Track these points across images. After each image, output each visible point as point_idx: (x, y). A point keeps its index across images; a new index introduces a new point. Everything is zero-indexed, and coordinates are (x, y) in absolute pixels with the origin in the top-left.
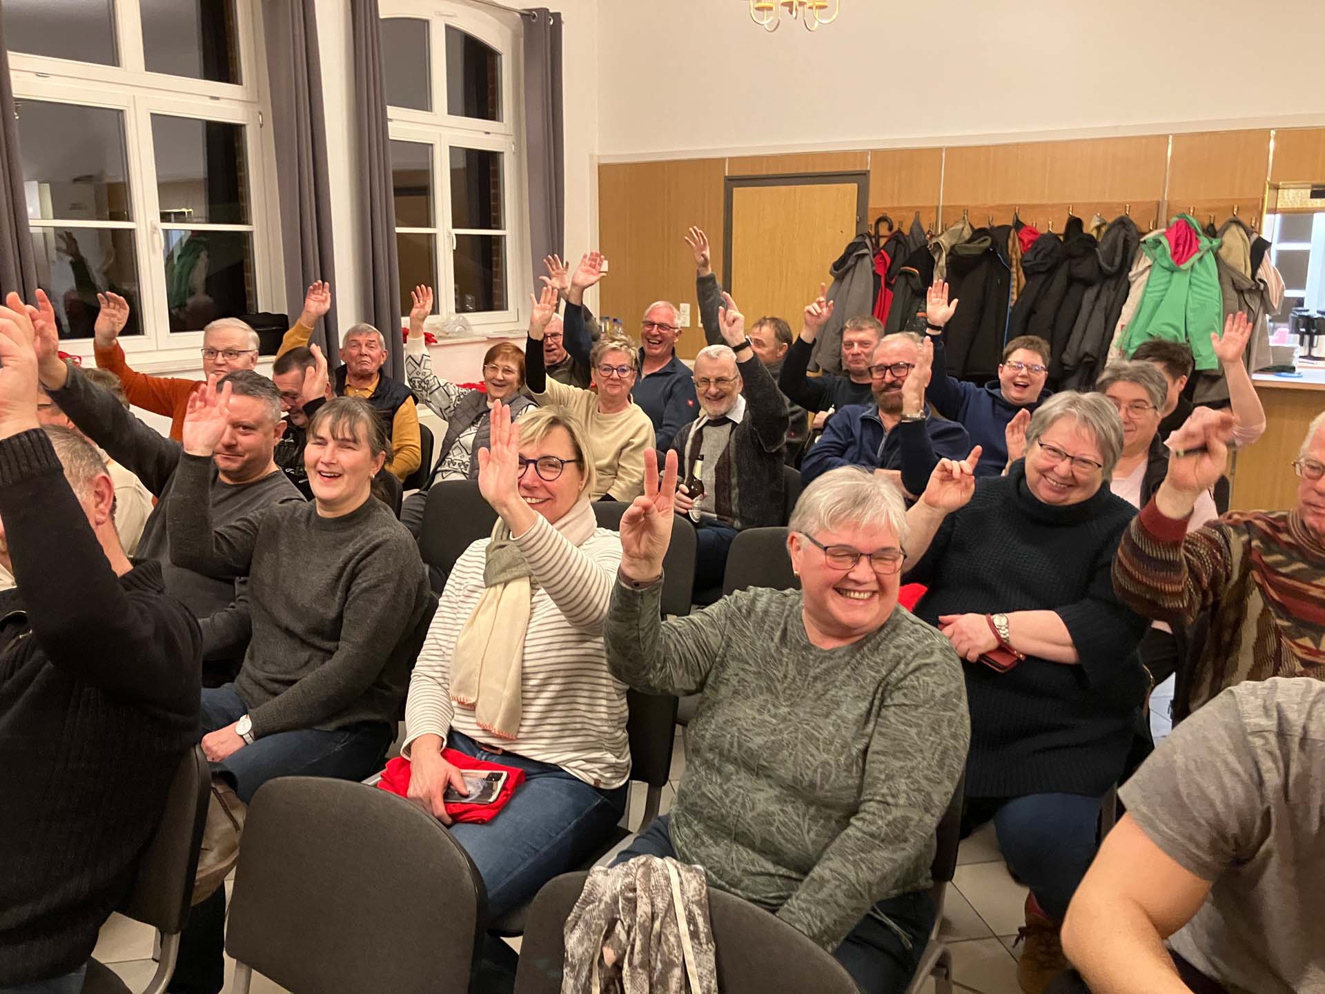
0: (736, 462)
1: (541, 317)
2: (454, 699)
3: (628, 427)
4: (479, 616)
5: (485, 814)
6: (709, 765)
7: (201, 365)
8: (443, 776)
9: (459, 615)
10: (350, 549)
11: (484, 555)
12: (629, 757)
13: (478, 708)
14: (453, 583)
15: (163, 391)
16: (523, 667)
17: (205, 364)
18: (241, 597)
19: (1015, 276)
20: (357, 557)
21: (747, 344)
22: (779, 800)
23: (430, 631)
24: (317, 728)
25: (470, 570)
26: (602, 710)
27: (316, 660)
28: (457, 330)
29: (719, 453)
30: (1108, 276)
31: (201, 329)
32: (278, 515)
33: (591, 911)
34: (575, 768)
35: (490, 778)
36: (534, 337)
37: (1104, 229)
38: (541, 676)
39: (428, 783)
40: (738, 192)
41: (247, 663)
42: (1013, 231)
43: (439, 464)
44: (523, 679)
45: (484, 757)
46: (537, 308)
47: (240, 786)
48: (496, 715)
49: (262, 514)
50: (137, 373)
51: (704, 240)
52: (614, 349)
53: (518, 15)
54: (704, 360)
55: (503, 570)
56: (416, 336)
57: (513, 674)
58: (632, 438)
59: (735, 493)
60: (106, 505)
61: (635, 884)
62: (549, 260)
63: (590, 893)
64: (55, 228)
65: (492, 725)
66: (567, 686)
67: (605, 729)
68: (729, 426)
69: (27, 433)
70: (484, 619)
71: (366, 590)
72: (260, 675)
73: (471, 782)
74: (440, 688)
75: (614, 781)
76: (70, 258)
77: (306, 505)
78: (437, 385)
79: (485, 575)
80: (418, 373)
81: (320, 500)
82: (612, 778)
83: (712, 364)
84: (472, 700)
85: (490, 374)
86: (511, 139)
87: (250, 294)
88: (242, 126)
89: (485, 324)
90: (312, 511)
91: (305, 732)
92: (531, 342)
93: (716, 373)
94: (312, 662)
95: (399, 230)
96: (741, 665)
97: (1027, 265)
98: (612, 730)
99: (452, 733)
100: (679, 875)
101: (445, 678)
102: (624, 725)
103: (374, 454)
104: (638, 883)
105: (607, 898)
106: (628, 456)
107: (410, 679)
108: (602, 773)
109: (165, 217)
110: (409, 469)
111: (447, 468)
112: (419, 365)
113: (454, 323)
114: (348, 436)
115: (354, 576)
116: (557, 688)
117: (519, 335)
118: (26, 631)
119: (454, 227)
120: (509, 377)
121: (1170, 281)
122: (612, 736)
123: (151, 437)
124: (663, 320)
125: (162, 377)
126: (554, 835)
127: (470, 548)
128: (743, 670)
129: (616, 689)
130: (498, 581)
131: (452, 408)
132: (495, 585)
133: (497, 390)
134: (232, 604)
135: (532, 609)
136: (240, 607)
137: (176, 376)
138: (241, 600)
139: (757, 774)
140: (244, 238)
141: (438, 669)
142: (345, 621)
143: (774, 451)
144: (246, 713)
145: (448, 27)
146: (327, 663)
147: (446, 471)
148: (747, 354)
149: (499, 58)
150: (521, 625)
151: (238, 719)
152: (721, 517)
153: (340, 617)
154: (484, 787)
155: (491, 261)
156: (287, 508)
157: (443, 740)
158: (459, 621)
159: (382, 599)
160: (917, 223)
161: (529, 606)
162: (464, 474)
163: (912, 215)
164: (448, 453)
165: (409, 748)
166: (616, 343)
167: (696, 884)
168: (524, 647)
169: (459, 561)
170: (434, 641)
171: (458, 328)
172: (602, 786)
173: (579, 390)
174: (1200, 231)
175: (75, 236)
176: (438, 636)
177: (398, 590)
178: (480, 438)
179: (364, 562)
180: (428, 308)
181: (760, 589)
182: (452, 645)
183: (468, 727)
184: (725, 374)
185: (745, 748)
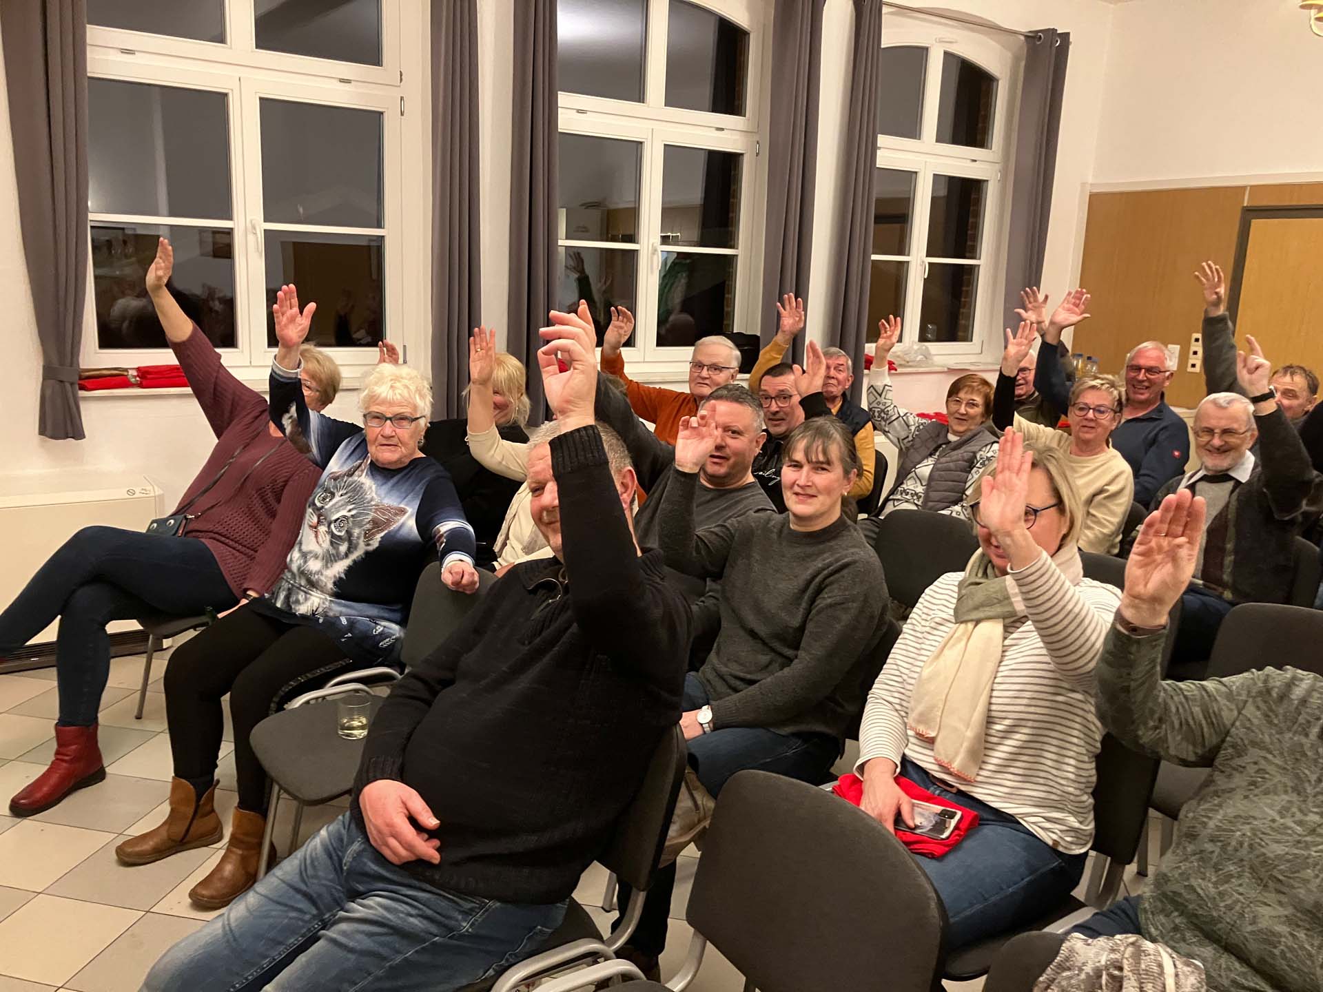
0: (1234, 526)
1: (1017, 353)
2: (912, 729)
3: (1104, 473)
4: (946, 651)
5: (937, 850)
6: (1202, 856)
7: (687, 378)
8: (895, 802)
9: (923, 646)
10: (819, 564)
11: (956, 589)
12: (1092, 826)
13: (938, 741)
14: (920, 612)
15: (651, 400)
16: (989, 710)
17: (690, 377)
18: (710, 594)
20: (825, 572)
21: (1270, 395)
22: (1289, 920)
23: (891, 656)
24: (772, 730)
25: (938, 602)
26: (1070, 770)
27: (776, 665)
28: (918, 359)
29: (1214, 513)
31: (692, 345)
32: (753, 524)
33: (1070, 978)
34: (1032, 823)
35: (942, 814)
36: (1006, 373)
38: (1007, 722)
39: (880, 805)
40: (1257, 224)
41: (713, 654)
43: (892, 492)
44: (988, 722)
45: (937, 792)
46: (1013, 344)
47: (701, 768)
48: (957, 753)
49: (739, 522)
50: (631, 381)
51: (1219, 277)
52: (1093, 387)
53: (1022, 38)
54: (1211, 409)
55: (976, 608)
56: (880, 366)
57: (978, 715)
58: (1106, 485)
59: (1229, 559)
60: (628, 496)
61: (1121, 963)
62: (1026, 293)
63: (1067, 959)
64: (566, 247)
65: (950, 763)
66: (1035, 738)
67: (1071, 790)
68: (1230, 485)
69: (585, 428)
70: (952, 654)
71: (830, 606)
72: (724, 669)
73: (923, 815)
74: (896, 714)
75: (1074, 847)
76: (576, 276)
77: (778, 517)
78: (897, 415)
79: (956, 610)
80: (879, 403)
81: (795, 515)
82: (1072, 843)
83: (1220, 413)
84: (933, 734)
85: (954, 407)
86: (998, 167)
87: (728, 313)
88: (742, 154)
89: (947, 354)
90: (786, 523)
91: (760, 732)
92: (1003, 378)
93: (1224, 424)
94: (771, 668)
95: (874, 257)
96: (1263, 753)
98: (1078, 792)
99: (905, 760)
100: (1175, 966)
101: (902, 706)
102: (1090, 790)
103: (846, 473)
104: (1125, 961)
105: (1088, 969)
106: (1101, 505)
107: (866, 700)
108: (1062, 836)
109: (665, 240)
110: (861, 493)
111: (899, 497)
112: (880, 395)
113: (916, 352)
114: (821, 458)
115: (819, 591)
116: (1024, 738)
117: (990, 367)
118: (555, 597)
119: (928, 255)
120: (972, 411)
122: (1078, 799)
123: (650, 440)
124: (1152, 363)
125: (651, 386)
126: (1005, 887)
127: (939, 579)
128: (1265, 758)
129: (1087, 750)
130: (970, 618)
131: (910, 438)
132: (966, 622)
133: (960, 424)
134: (703, 599)
135: (1003, 652)
136: (710, 602)
137: (663, 387)
138: (710, 596)
139: (1265, 886)
140: (729, 261)
141: (896, 695)
142: (806, 632)
143: (1287, 518)
144: (708, 704)
145: (946, 53)
146: (786, 670)
147: (898, 500)
148: (1269, 407)
149: (995, 84)
150: (991, 666)
151: (700, 708)
152: (1208, 584)
153: (802, 629)
154: (937, 823)
155: (961, 292)
156: (760, 517)
157: (897, 766)
158: (923, 652)
159: (846, 618)
161: (1000, 649)
162: (917, 505)
164: (902, 483)
165: (861, 768)
166: (1099, 381)
167: (1195, 981)
168: (992, 690)
169: (927, 591)
170: (895, 667)
171: (920, 357)
172: (1061, 849)
173: (1050, 429)
175: (583, 255)
176: (899, 663)
177: (861, 611)
178: (938, 470)
179: (832, 578)
180: (895, 338)
181: (1299, 671)
182: (915, 675)
183: (924, 758)
184: (1235, 426)
185: (1257, 852)
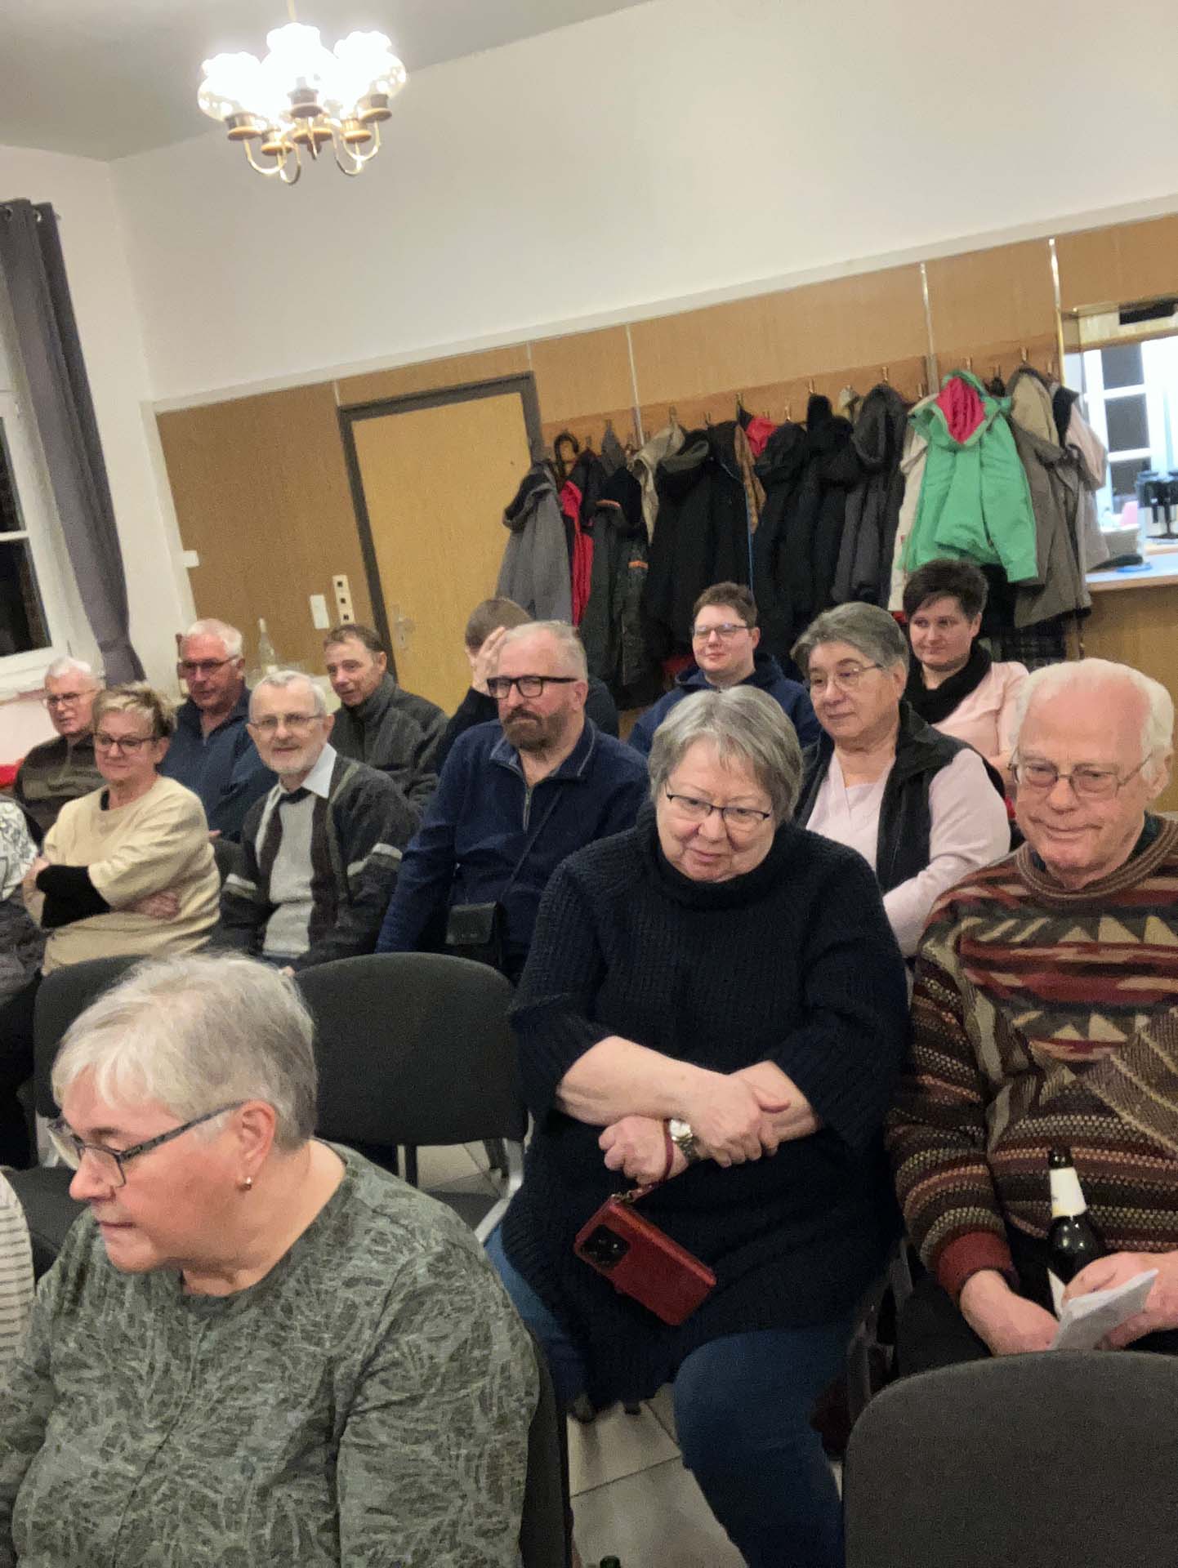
19: (750, 490)
30: (872, 472)
37: (858, 407)
40: (359, 428)
42: (738, 430)
54: (268, 690)
68: (311, 802)
83: (280, 694)
86: (10, 397)
89: (17, 672)
93: (289, 708)
97: (764, 472)
121: (953, 466)
160: (610, 437)
163: (602, 425)
174: (982, 389)
184: (301, 709)
